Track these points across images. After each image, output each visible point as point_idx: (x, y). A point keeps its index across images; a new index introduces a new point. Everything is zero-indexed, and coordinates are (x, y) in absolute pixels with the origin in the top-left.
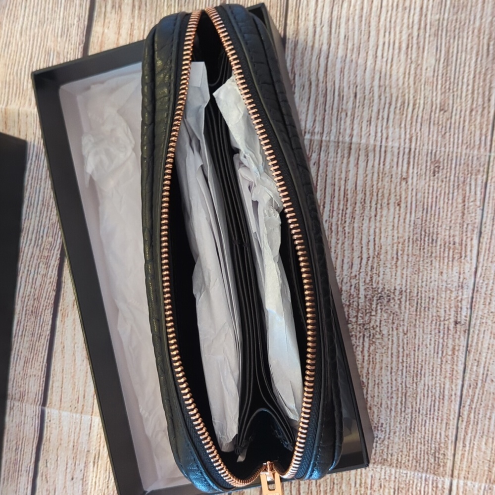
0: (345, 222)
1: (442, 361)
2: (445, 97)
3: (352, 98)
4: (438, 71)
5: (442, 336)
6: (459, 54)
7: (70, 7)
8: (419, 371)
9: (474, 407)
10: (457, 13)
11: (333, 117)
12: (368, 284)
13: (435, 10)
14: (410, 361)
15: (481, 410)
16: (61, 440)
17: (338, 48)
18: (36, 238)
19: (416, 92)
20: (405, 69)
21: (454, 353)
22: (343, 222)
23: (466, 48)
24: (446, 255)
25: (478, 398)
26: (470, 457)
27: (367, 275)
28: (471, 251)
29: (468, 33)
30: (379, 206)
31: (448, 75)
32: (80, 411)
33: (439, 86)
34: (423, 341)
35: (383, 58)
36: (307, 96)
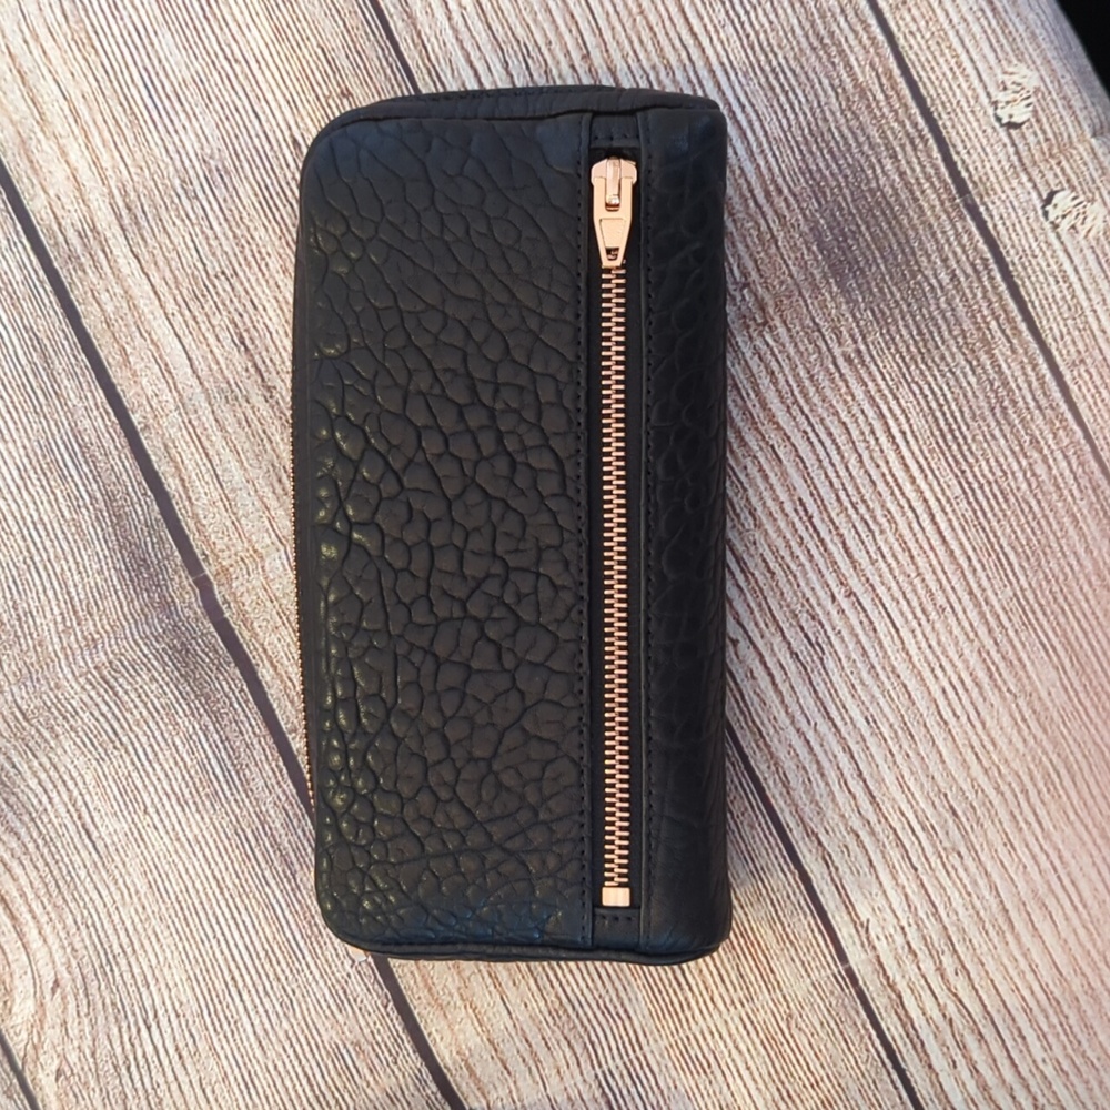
0: (1079, 1043)
3: (951, 822)
6: (1091, 635)
7: (321, 947)
10: (1039, 565)
11: (937, 873)
13: (997, 584)
17: (868, 749)
19: (1056, 744)
20: (1012, 716)
22: (1076, 1045)
23: (1097, 618)
29: (1081, 589)
31: (1095, 683)
33: (1092, 711)
35: (958, 718)
36: (864, 861)
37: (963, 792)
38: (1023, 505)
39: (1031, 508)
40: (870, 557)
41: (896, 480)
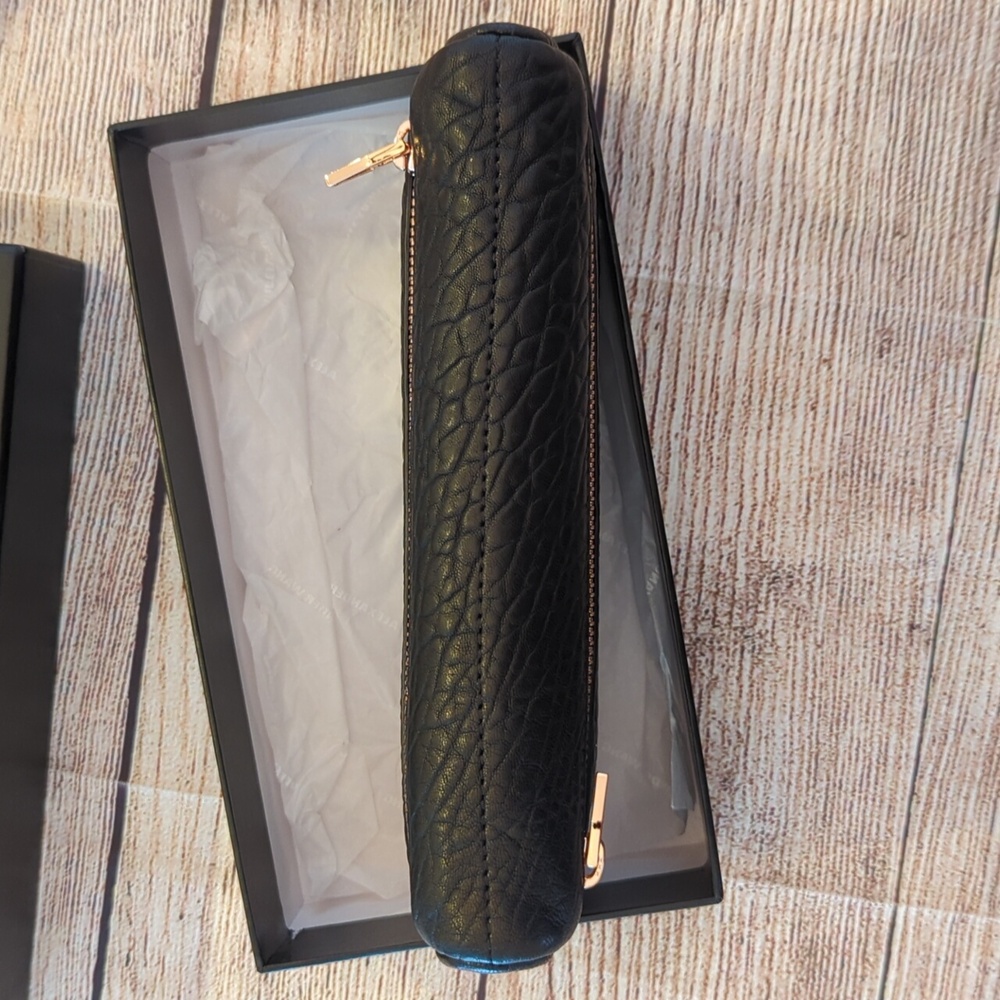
0: (712, 438)
1: (885, 696)
2: (903, 209)
3: (731, 207)
4: (892, 159)
5: (885, 650)
6: (932, 130)
8: (843, 715)
9: (939, 777)
10: (931, 50)
11: (694, 240)
12: (753, 554)
13: (890, 43)
14: (828, 695)
15: (952, 783)
16: (158, 844)
17: (706, 109)
18: (104, 455)
19: (850, 197)
20: (831, 154)
21: (906, 682)
22: (709, 438)
23: (946, 120)
24: (898, 503)
25: (948, 761)
26: (929, 866)
27: (751, 537)
28: (943, 496)
29: (949, 89)
30: (776, 410)
31: (911, 168)
32: (197, 787)
33: (894, 189)
34: (851, 659)
35: (790, 130)
36: (644, 197)
37: (755, 191)
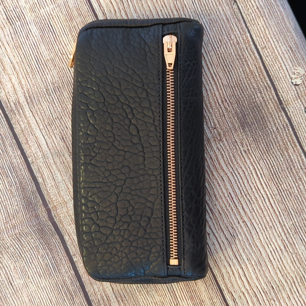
3: (272, 290)
10: (300, 215)
13: (288, 220)
19: (304, 268)
20: (291, 260)
35: (275, 259)
36: (245, 301)
37: (276, 282)
38: (296, 197)
39: (298, 198)
40: (250, 211)
41: (258, 188)
